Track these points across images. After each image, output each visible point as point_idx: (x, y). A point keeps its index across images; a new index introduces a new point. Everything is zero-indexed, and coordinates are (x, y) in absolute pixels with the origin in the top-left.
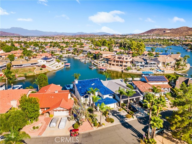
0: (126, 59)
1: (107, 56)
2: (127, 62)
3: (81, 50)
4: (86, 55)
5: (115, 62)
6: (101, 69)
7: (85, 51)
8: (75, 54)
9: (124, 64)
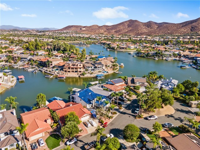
0: (80, 65)
1: (59, 64)
4: (27, 62)
5: (70, 69)
6: (60, 77)
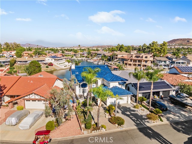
0: (146, 57)
1: (122, 57)
3: (95, 53)
4: (101, 58)
5: (132, 61)
7: (100, 54)
8: (88, 58)
9: (143, 63)
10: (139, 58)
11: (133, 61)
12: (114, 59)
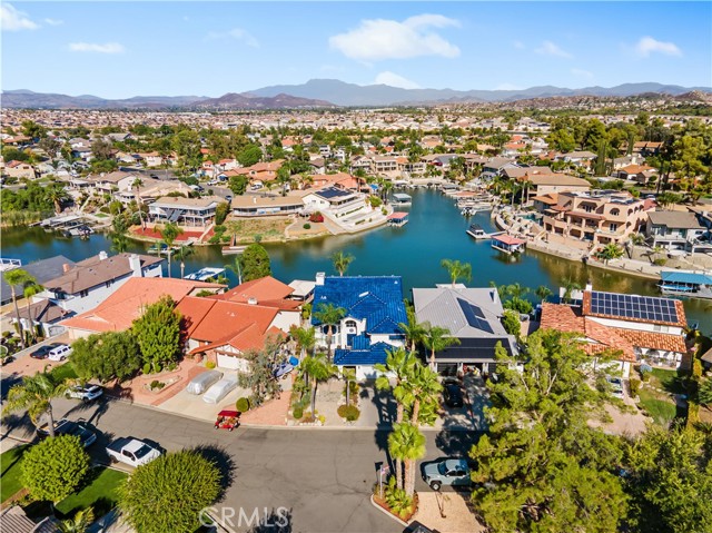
0: (615, 212)
1: (547, 196)
2: (614, 226)
3: (477, 164)
5: (565, 220)
6: (502, 242)
7: (492, 170)
8: (453, 180)
9: (603, 231)
10: (593, 213)
11: (569, 219)
12: (522, 199)
